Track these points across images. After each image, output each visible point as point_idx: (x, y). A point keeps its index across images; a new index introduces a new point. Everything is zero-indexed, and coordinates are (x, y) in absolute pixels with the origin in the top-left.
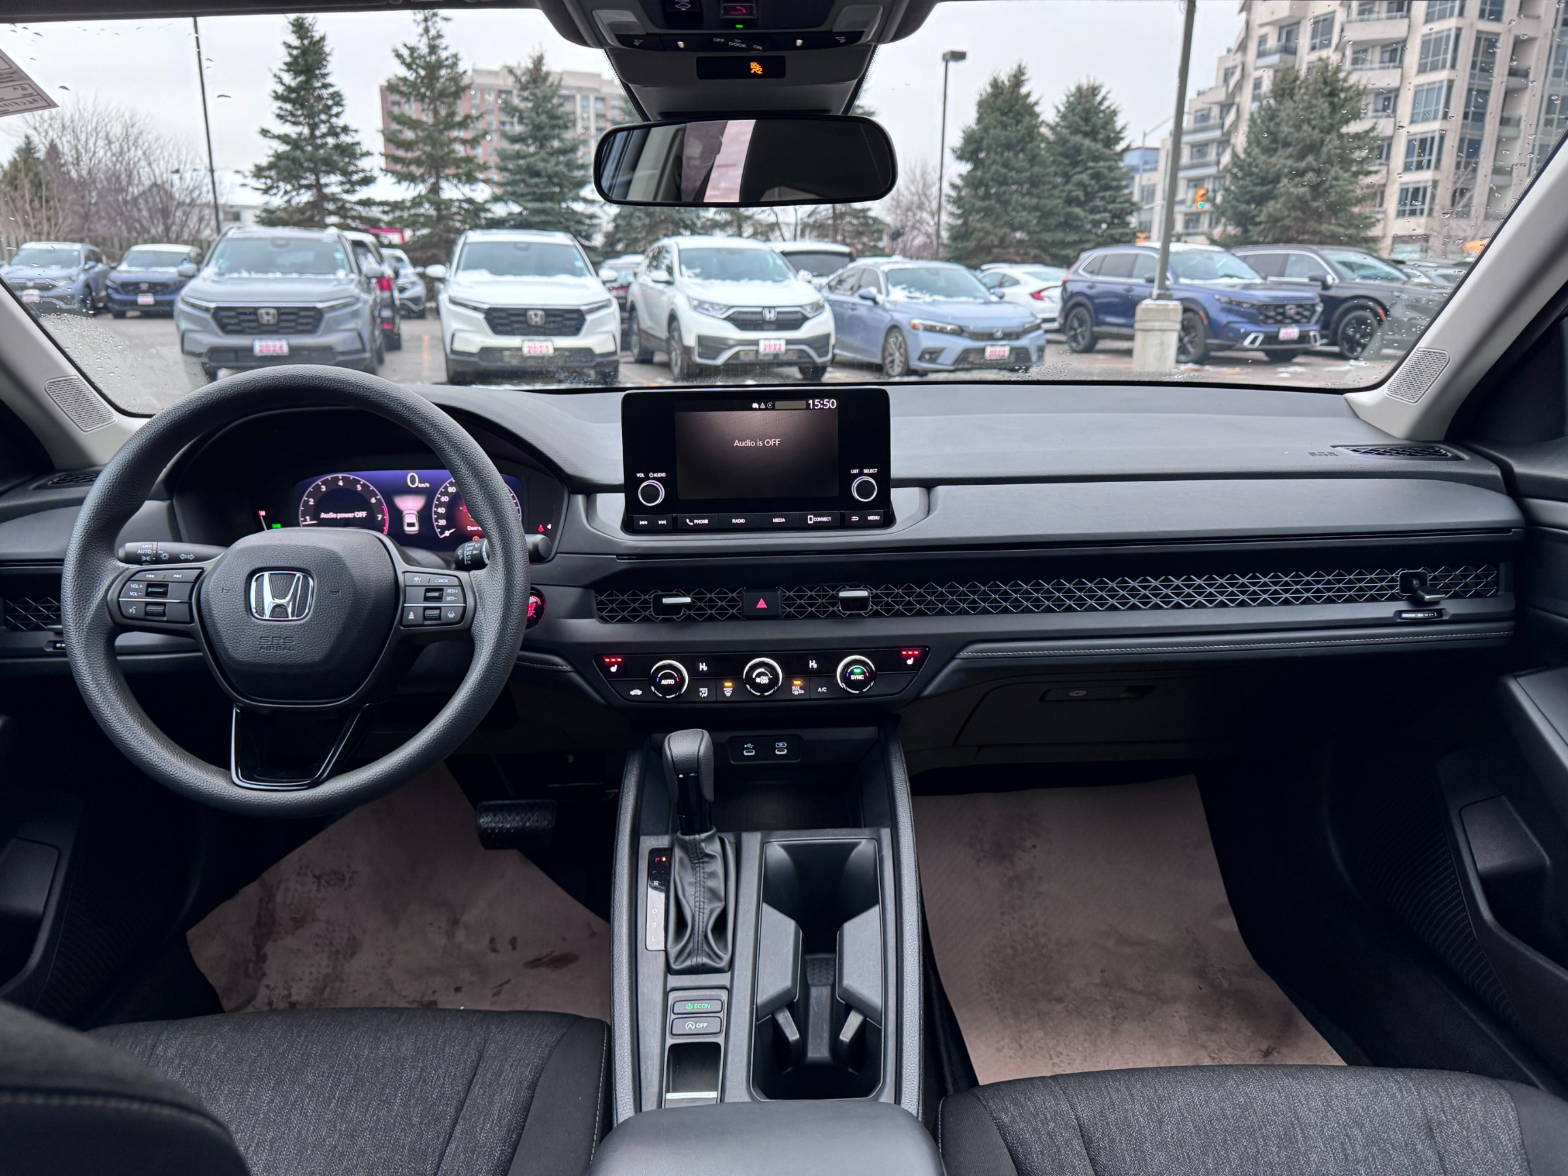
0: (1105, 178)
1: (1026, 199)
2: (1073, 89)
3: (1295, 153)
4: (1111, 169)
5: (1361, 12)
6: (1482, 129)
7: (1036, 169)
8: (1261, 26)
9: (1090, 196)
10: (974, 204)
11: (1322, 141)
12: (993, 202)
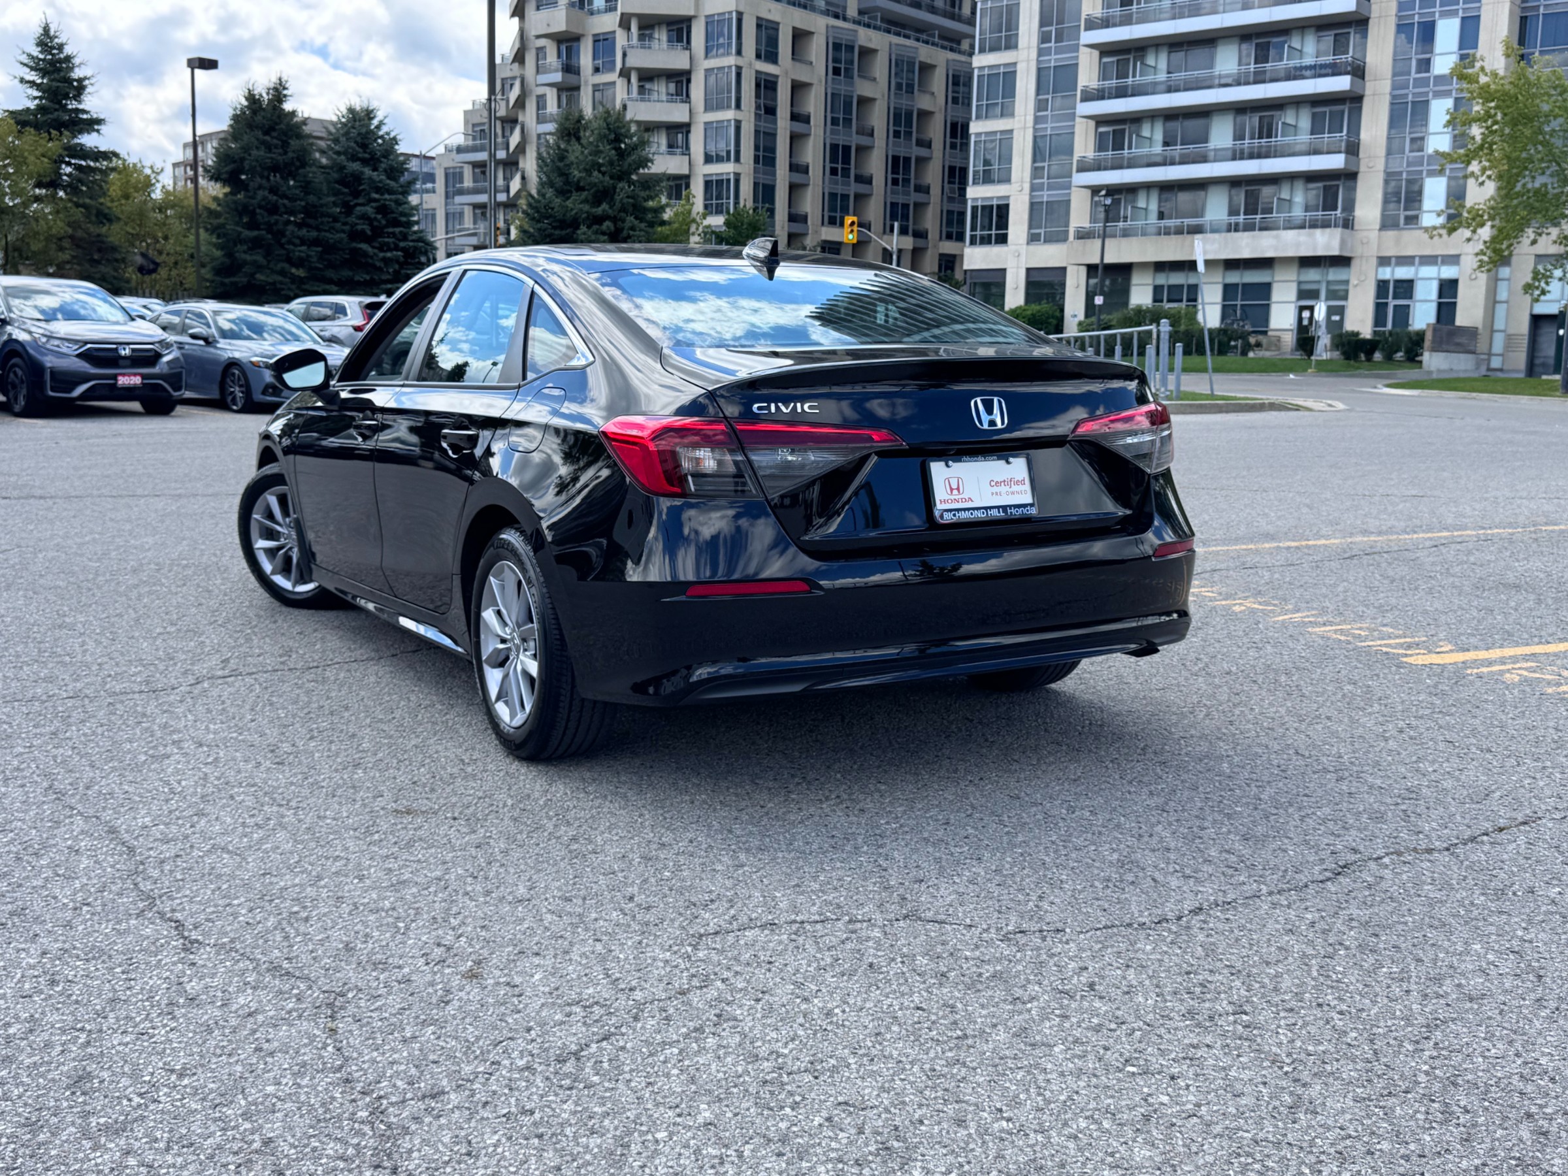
0: (393, 212)
1: (304, 232)
2: (345, 111)
3: (590, 197)
4: (399, 203)
5: (641, 37)
6: (774, 174)
7: (312, 198)
8: (538, 37)
9: (378, 232)
10: (240, 233)
11: (615, 188)
12: (264, 232)
